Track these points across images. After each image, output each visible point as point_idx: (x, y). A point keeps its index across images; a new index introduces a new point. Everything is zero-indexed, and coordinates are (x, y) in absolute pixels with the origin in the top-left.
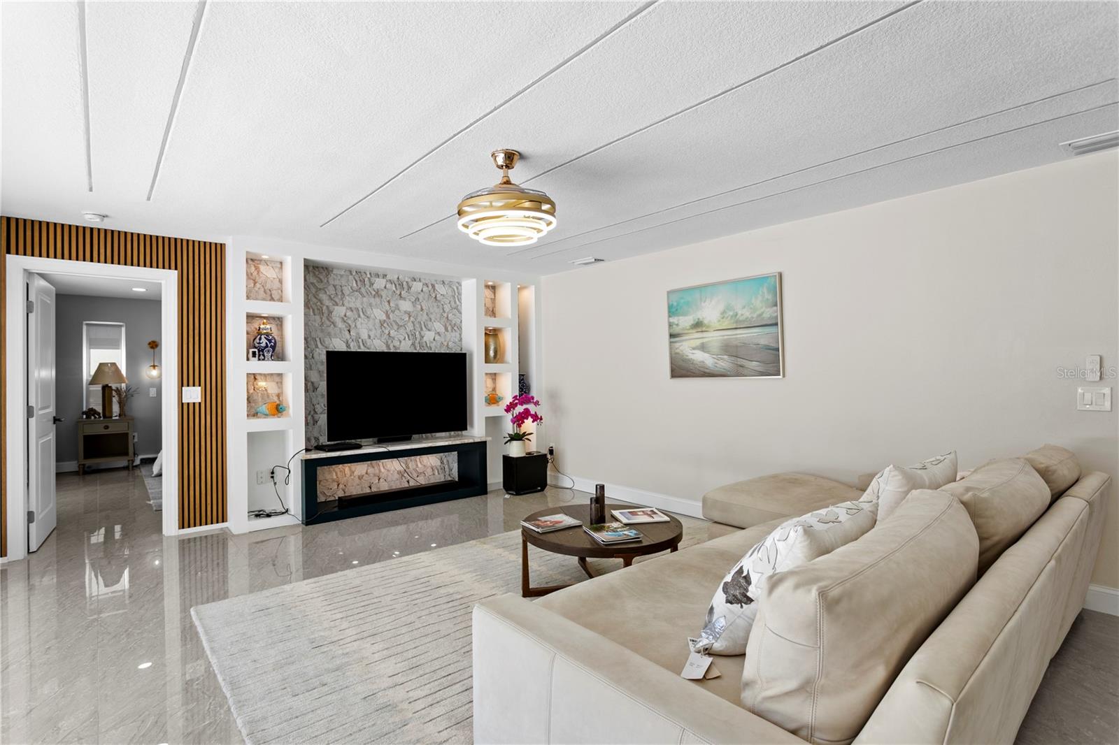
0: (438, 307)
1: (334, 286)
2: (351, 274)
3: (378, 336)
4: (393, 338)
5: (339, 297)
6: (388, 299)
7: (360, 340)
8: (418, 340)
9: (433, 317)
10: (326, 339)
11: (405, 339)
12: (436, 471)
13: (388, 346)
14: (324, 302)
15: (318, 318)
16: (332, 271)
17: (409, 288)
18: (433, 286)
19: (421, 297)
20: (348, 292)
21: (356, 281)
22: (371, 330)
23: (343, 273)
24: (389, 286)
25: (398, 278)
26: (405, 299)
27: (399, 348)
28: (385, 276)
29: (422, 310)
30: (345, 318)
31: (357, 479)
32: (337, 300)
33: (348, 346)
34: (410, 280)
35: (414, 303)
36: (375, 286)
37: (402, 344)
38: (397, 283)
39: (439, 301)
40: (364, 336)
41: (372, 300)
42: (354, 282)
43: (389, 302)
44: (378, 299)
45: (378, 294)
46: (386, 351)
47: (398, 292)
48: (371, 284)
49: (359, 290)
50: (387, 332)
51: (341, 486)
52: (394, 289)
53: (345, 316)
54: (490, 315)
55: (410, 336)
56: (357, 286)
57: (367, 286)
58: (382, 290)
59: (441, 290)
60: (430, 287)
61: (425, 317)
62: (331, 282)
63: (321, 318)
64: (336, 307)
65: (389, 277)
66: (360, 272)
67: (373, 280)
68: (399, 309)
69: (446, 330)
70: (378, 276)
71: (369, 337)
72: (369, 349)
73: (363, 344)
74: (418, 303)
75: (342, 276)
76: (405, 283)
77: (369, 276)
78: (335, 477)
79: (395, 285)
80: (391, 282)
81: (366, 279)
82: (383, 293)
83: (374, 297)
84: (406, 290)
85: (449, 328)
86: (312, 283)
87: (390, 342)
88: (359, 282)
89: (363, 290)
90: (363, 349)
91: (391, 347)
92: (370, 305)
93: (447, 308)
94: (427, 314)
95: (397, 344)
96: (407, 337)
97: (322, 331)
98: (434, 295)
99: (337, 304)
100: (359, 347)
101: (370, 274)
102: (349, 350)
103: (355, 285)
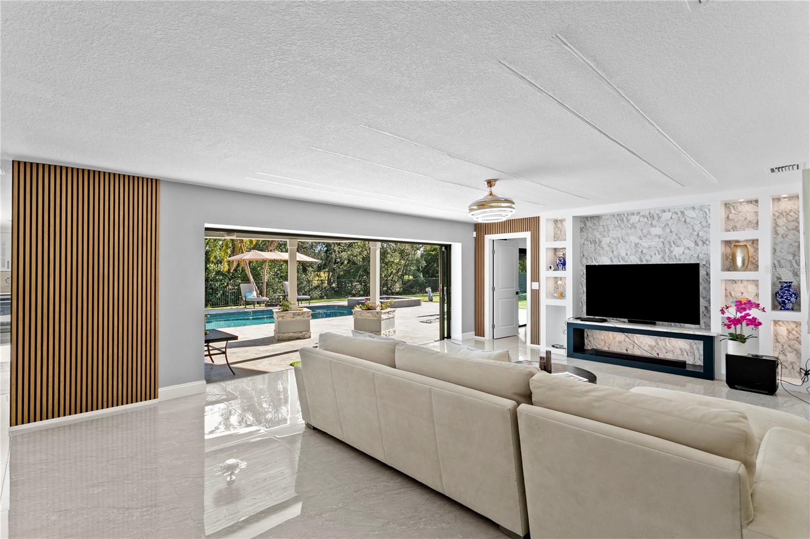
0: (688, 228)
1: (603, 226)
2: (614, 217)
3: (634, 253)
4: (646, 254)
5: (606, 232)
6: (641, 228)
7: (620, 257)
8: (667, 254)
9: (682, 237)
10: (597, 257)
11: (655, 254)
12: (685, 353)
13: (641, 260)
14: (596, 236)
15: (593, 245)
16: (601, 218)
17: (659, 218)
18: (682, 213)
19: (670, 223)
20: (612, 228)
21: (617, 220)
22: (628, 250)
23: (608, 217)
24: (642, 219)
25: (650, 213)
26: (655, 226)
27: (650, 261)
28: (638, 213)
29: (671, 232)
30: (610, 244)
31: (617, 342)
32: (605, 234)
33: (612, 261)
34: (660, 212)
35: (663, 228)
36: (631, 221)
37: (653, 258)
38: (648, 216)
39: (689, 224)
40: (623, 253)
41: (629, 231)
42: (616, 221)
43: (642, 230)
44: (633, 230)
45: (633, 226)
46: (639, 263)
47: (650, 223)
48: (628, 221)
49: (619, 226)
50: (640, 251)
51: (607, 344)
52: (646, 221)
53: (610, 243)
54: (753, 228)
55: (660, 252)
56: (618, 223)
57: (625, 223)
58: (636, 223)
59: (690, 214)
60: (680, 214)
61: (674, 236)
62: (601, 224)
63: (595, 246)
64: (604, 239)
65: (641, 214)
66: (620, 215)
67: (629, 218)
68: (650, 234)
69: (697, 244)
70: (633, 214)
71: (627, 254)
72: (626, 262)
73: (622, 259)
74: (668, 227)
75: (608, 219)
76: (655, 216)
77: (626, 216)
78: (603, 338)
79: (647, 218)
80: (643, 216)
81: (624, 218)
82: (638, 226)
83: (631, 229)
84: (656, 220)
85: (700, 243)
86: (590, 227)
87: (642, 257)
88: (619, 221)
89: (622, 225)
90: (622, 263)
91: (644, 260)
92: (628, 234)
93: (697, 228)
94: (676, 235)
95: (648, 258)
96: (657, 252)
97: (596, 253)
98: (683, 220)
99: (604, 236)
100: (620, 262)
101: (627, 214)
102: (612, 264)
103: (616, 223)
